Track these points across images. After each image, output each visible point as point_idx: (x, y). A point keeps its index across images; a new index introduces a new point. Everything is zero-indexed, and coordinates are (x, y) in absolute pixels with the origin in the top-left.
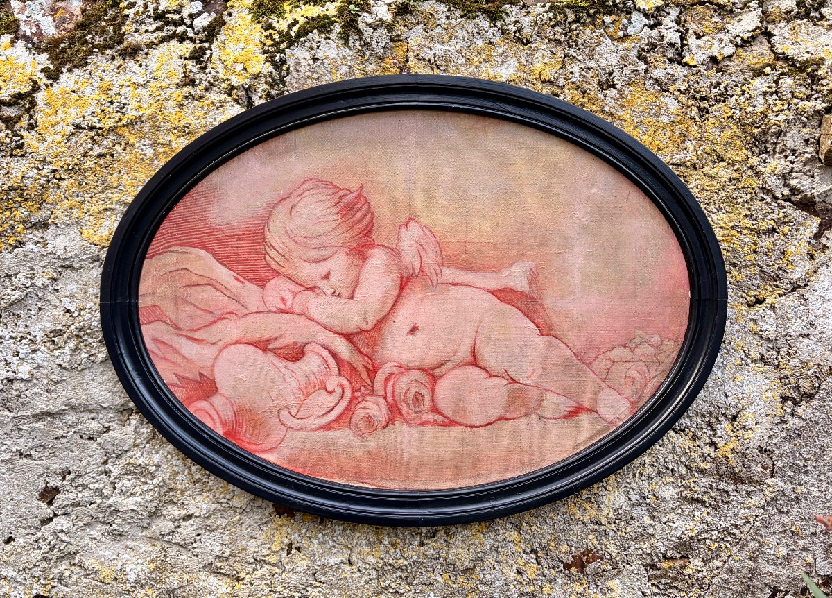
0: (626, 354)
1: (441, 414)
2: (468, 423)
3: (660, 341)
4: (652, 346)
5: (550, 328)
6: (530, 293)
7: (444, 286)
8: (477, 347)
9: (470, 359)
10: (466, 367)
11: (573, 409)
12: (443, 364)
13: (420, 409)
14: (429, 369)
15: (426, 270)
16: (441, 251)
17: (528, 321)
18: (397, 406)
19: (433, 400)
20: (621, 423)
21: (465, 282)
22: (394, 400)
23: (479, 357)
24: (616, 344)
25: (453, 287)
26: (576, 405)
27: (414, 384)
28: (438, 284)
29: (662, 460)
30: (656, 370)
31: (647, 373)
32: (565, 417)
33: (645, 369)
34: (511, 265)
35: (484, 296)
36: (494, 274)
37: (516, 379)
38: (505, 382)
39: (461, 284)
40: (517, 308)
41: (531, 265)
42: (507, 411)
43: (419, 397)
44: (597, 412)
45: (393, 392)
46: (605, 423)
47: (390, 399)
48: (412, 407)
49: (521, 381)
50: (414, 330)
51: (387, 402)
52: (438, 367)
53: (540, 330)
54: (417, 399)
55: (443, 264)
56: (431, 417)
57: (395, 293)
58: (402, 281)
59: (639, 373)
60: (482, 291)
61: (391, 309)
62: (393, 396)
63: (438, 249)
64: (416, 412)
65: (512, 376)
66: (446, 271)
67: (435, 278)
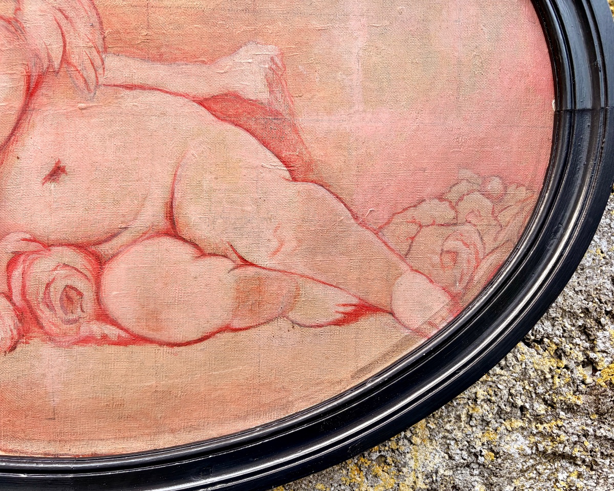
0: (443, 212)
1: (114, 323)
2: (165, 338)
3: (501, 187)
4: (488, 196)
5: (309, 166)
6: (270, 104)
7: (110, 90)
8: (176, 203)
9: (163, 224)
10: (157, 240)
11: (349, 309)
12: (114, 236)
13: (74, 316)
14: (90, 244)
15: (74, 59)
16: (101, 23)
17: (269, 153)
18: (32, 312)
19: (98, 300)
20: (435, 332)
21: (150, 82)
22: (27, 301)
23: (181, 221)
24: (424, 195)
25: (127, 92)
26: (355, 301)
27: (63, 272)
28: (97, 85)
29: (505, 392)
30: (495, 239)
31: (479, 245)
32: (338, 323)
33: (476, 237)
34: (234, 50)
35: (186, 110)
36: (204, 68)
37: (250, 259)
38: (229, 264)
39: (142, 87)
40: (247, 130)
41: (271, 50)
42: (235, 316)
43: (73, 294)
44: (392, 313)
45: (24, 287)
46: (407, 332)
47: (17, 298)
48: (60, 312)
49: (260, 263)
50: (57, 172)
51: (14, 304)
52: (106, 241)
53: (290, 171)
54: (69, 299)
55: (106, 49)
56: (97, 329)
57: (18, 104)
58: (28, 83)
59: (465, 244)
60: (182, 100)
61: (12, 134)
62: (23, 294)
63: (94, 19)
64: (69, 322)
65: (243, 255)
66: (112, 61)
67: (92, 75)
